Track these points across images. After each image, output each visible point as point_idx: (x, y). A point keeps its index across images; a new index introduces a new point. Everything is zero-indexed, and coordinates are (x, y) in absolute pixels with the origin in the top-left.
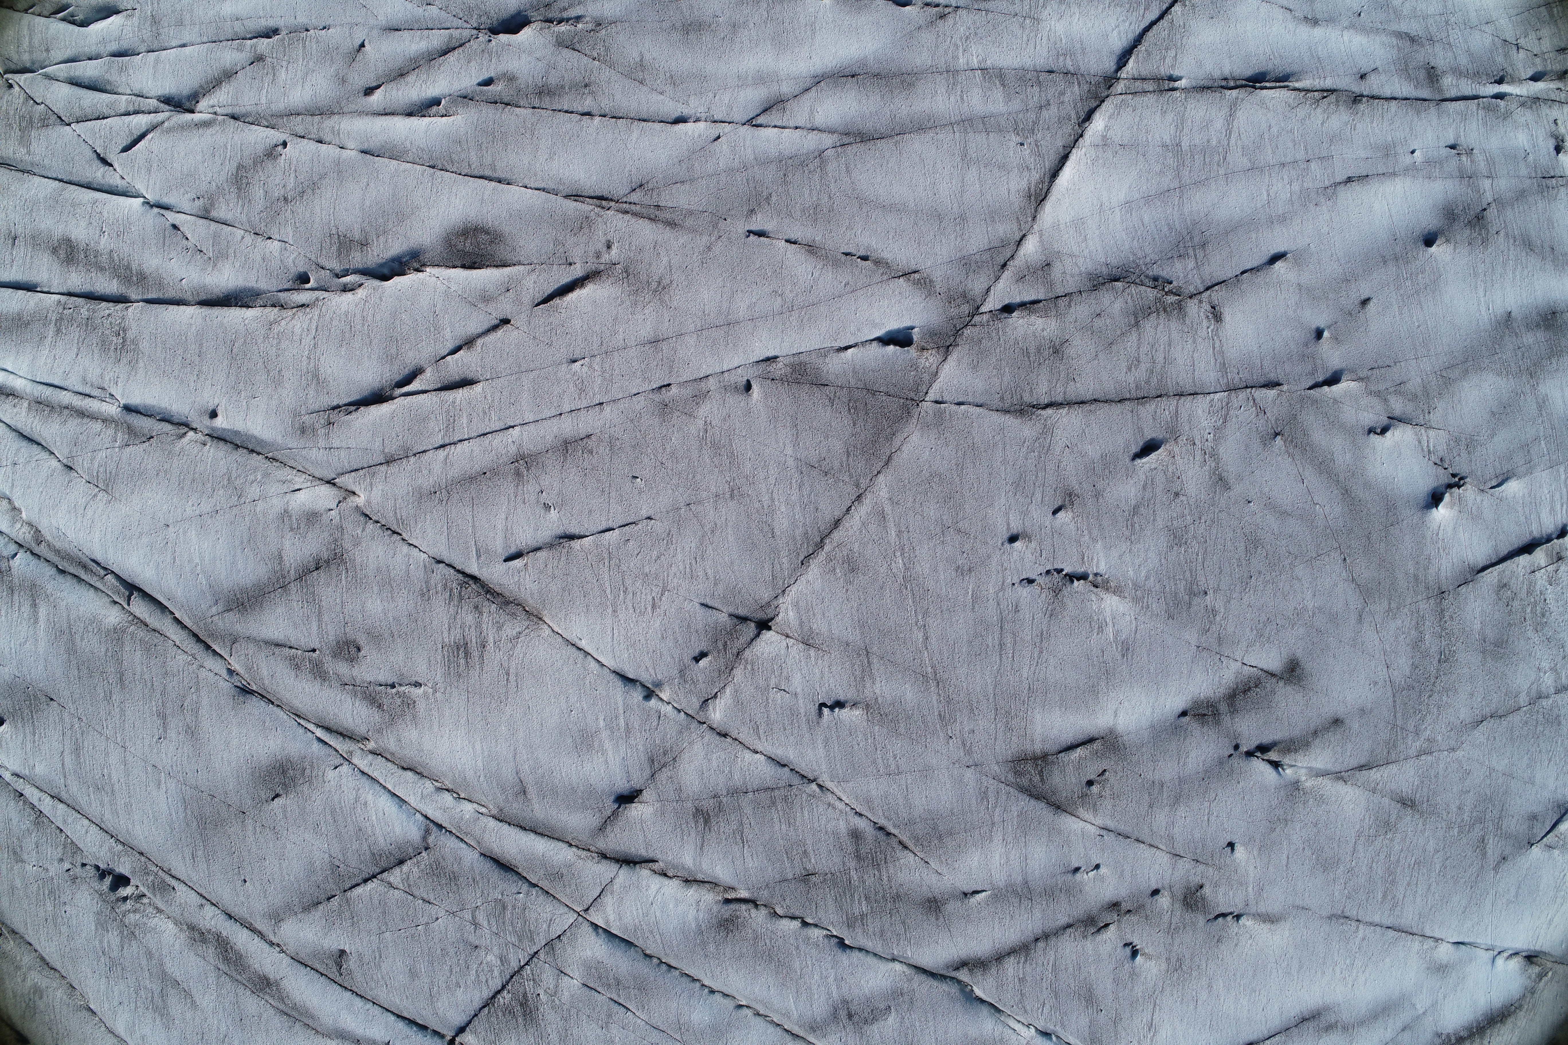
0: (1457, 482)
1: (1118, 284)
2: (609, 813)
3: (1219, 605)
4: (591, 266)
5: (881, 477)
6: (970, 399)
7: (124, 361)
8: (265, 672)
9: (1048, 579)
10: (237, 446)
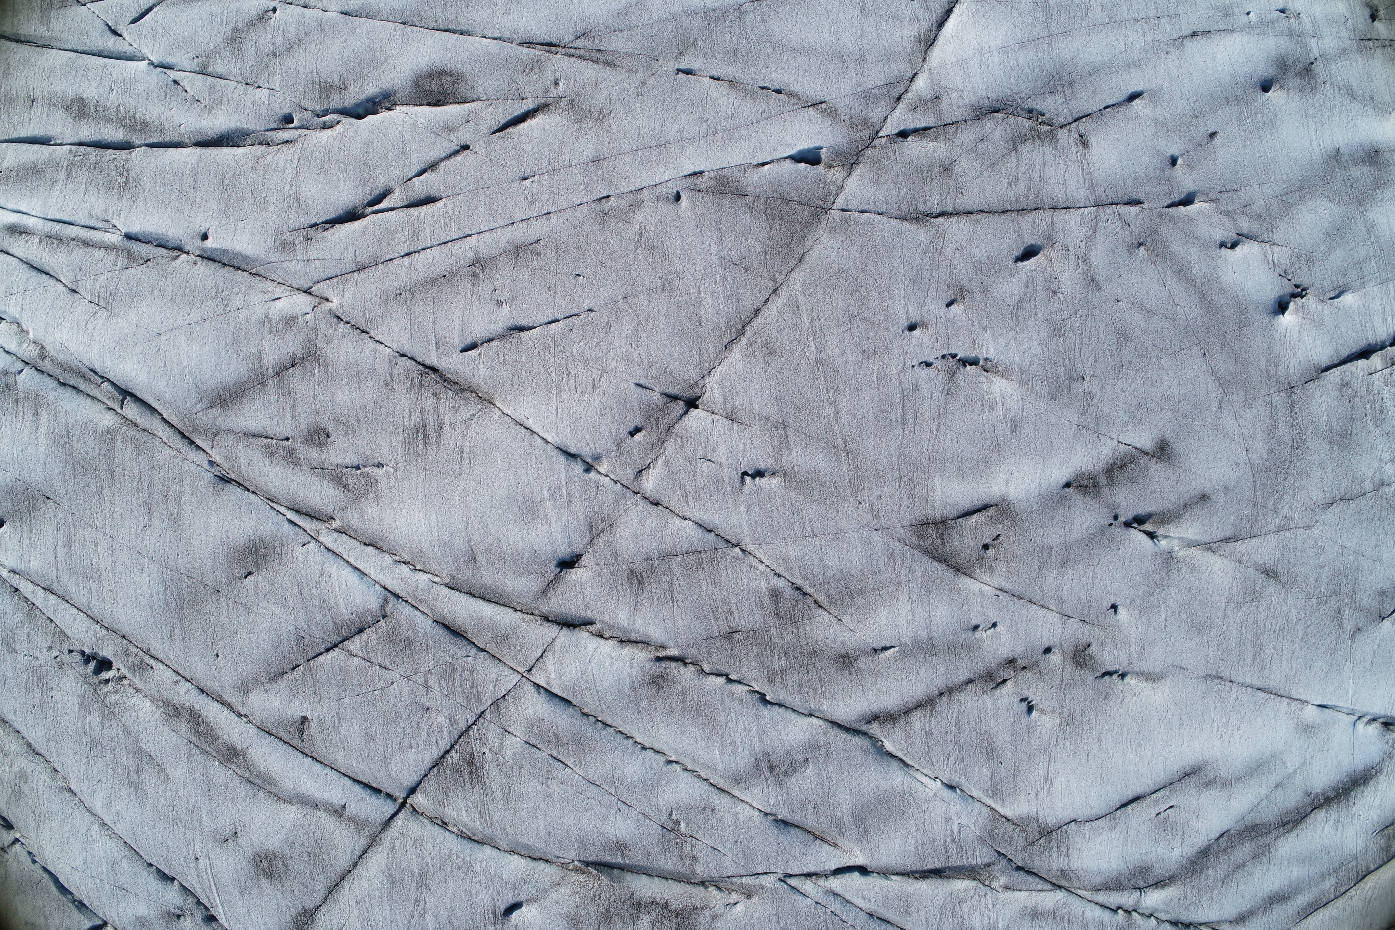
0: (1299, 292)
1: (998, 115)
2: (551, 577)
3: (1096, 389)
4: (541, 100)
5: (795, 273)
6: (872, 208)
7: (127, 196)
8: (242, 461)
9: (943, 362)
10: (225, 265)
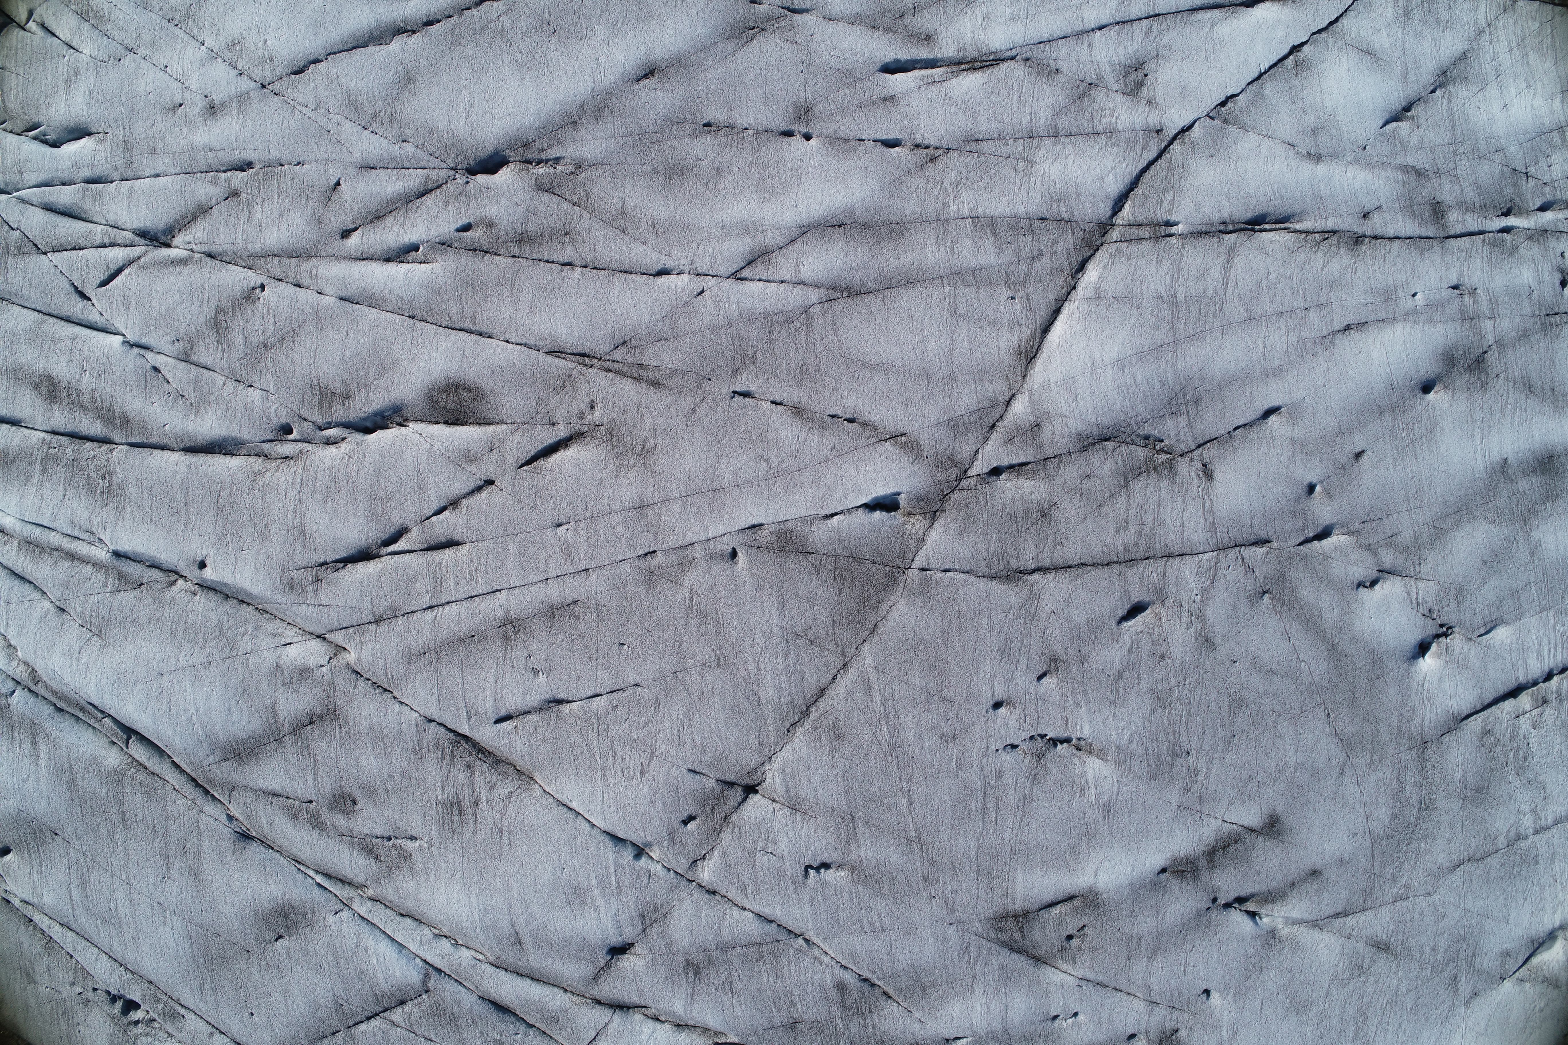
0: (1445, 631)
1: (1109, 444)
2: (602, 964)
3: (1202, 765)
4: (575, 427)
5: (867, 646)
6: (957, 566)
7: (111, 506)
8: (263, 820)
9: (1032, 743)
10: (227, 597)
